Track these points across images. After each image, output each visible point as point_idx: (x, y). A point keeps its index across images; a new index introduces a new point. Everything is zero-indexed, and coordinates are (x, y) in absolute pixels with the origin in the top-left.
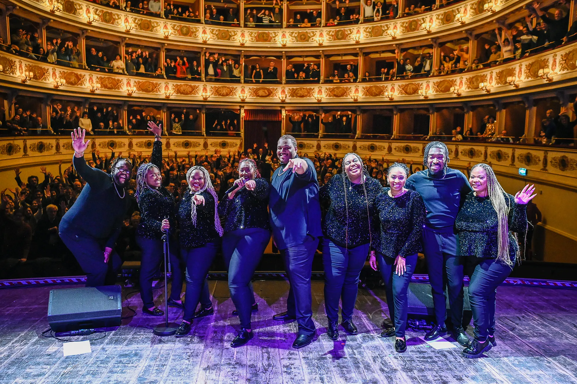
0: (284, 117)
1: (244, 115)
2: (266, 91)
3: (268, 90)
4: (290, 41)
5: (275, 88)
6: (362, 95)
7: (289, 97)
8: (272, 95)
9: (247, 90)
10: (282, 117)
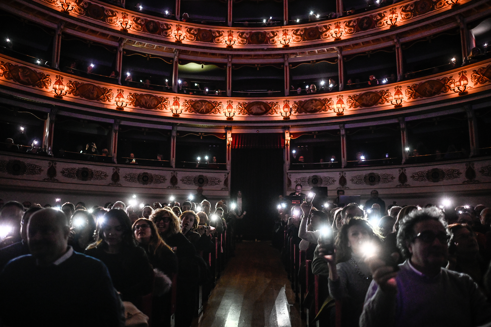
0: (289, 142)
1: (231, 139)
2: (262, 107)
3: (266, 105)
4: (294, 41)
5: (275, 101)
6: (407, 98)
7: (295, 113)
8: (270, 111)
9: (235, 105)
10: (286, 142)
